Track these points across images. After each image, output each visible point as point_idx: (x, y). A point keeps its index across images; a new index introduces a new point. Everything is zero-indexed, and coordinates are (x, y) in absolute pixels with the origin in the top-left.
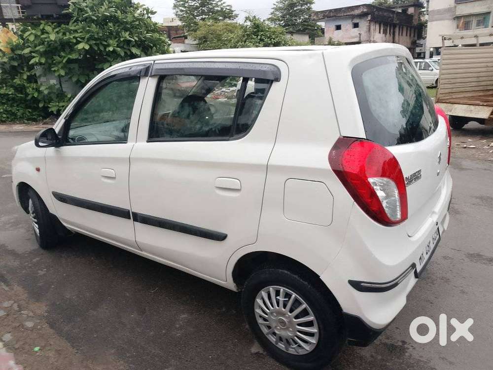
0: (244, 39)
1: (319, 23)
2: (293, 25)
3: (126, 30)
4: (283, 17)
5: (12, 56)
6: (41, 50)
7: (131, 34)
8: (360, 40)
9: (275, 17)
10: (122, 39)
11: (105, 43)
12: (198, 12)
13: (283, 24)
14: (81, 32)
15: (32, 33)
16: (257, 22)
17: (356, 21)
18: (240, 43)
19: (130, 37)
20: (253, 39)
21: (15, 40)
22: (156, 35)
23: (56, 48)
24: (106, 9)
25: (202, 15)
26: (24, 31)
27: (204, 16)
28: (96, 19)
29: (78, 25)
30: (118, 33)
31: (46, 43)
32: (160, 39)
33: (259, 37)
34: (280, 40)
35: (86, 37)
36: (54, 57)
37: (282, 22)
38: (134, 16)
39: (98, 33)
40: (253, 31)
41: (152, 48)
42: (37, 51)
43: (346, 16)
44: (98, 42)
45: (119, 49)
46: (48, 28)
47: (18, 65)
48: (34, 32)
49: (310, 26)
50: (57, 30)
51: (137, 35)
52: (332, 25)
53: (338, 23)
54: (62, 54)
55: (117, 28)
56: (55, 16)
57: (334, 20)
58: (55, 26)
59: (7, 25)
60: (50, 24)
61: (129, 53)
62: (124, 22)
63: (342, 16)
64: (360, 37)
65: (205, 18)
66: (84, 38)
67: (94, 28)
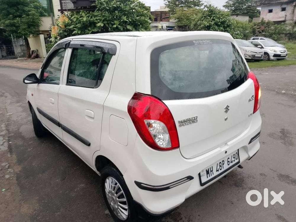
0: (202, 19)
1: (258, 8)
2: (240, 9)
3: (125, 15)
4: (234, 4)
5: (65, 29)
6: (79, 26)
7: (128, 18)
8: (286, 19)
9: (228, 5)
10: (122, 21)
11: (113, 23)
12: (179, 2)
13: (234, 9)
14: (100, 16)
15: (75, 17)
16: (211, 8)
17: (284, 6)
18: (199, 22)
19: (127, 19)
20: (208, 19)
21: (67, 20)
22: (143, 18)
23: (87, 25)
24: (114, 3)
25: (181, 4)
26: (72, 16)
27: (182, 5)
28: (108, 9)
29: (99, 12)
30: (120, 17)
31: (82, 22)
32: (145, 20)
33: (212, 18)
34: (226, 20)
35: (102, 20)
36: (86, 30)
37: (233, 8)
38: (130, 7)
39: (109, 17)
40: (208, 14)
41: (139, 25)
42: (77, 27)
43: (277, 3)
44: (108, 22)
45: (119, 26)
46: (83, 14)
47: (67, 34)
48: (76, 16)
49: (251, 10)
50: (88, 15)
51: (131, 18)
52: (266, 9)
53: (270, 8)
54: (89, 29)
55: (120, 14)
56: (88, 7)
57: (268, 6)
58: (87, 13)
59: (64, 13)
60: (85, 12)
61: (125, 29)
62: (124, 10)
63: (274, 3)
64: (286, 17)
65: (183, 6)
66: (101, 20)
67: (107, 14)
